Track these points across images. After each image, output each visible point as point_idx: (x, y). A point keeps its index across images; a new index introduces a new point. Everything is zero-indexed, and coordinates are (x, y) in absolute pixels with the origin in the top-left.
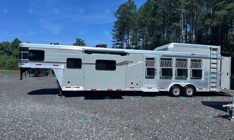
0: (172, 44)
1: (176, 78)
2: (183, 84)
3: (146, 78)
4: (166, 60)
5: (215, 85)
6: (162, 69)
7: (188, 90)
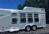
0: (26, 7)
1: (28, 22)
2: (31, 25)
3: (12, 23)
4: (23, 14)
5: (44, 24)
6: (21, 18)
7: (33, 27)
